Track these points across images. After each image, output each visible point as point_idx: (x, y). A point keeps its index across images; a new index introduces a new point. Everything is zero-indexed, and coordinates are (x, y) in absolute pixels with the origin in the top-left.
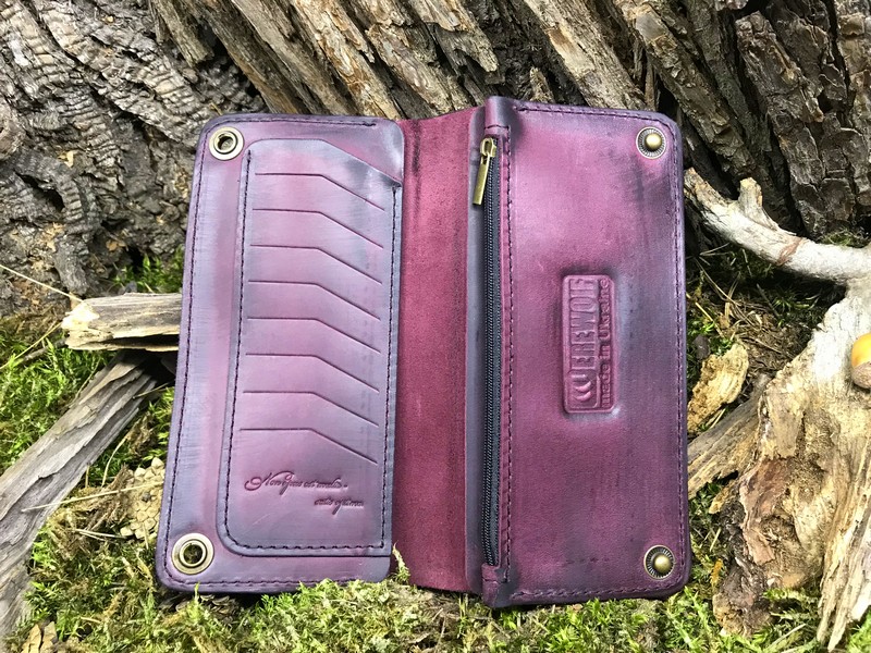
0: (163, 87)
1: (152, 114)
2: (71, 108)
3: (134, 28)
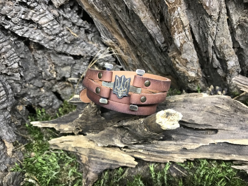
0: (43, 21)
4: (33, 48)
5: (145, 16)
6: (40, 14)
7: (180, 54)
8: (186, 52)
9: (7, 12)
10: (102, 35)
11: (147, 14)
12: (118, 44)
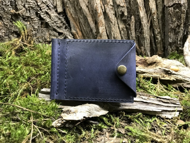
0: (52, 15)
1: (48, 20)
2: (31, 14)
3: (50, 2)
4: (43, 26)
5: (90, 19)
6: (52, 12)
7: (101, 37)
8: (103, 37)
10: (72, 29)
11: (91, 18)
12: (77, 34)
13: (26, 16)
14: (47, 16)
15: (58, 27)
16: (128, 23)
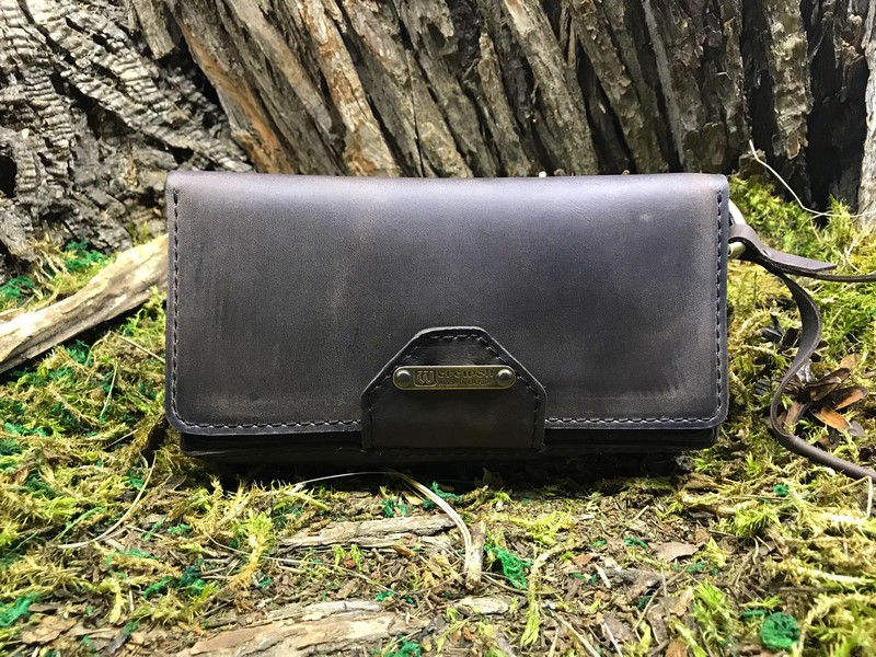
0: (128, 75)
1: (114, 101)
2: (29, 87)
3: (107, 16)
4: (100, 130)
5: (292, 71)
6: (126, 63)
7: (359, 149)
8: (367, 145)
9: (72, 45)
10: (231, 123)
11: (297, 69)
12: (259, 142)
13: (7, 103)
14: (109, 84)
15: (165, 124)
16: (469, 69)
